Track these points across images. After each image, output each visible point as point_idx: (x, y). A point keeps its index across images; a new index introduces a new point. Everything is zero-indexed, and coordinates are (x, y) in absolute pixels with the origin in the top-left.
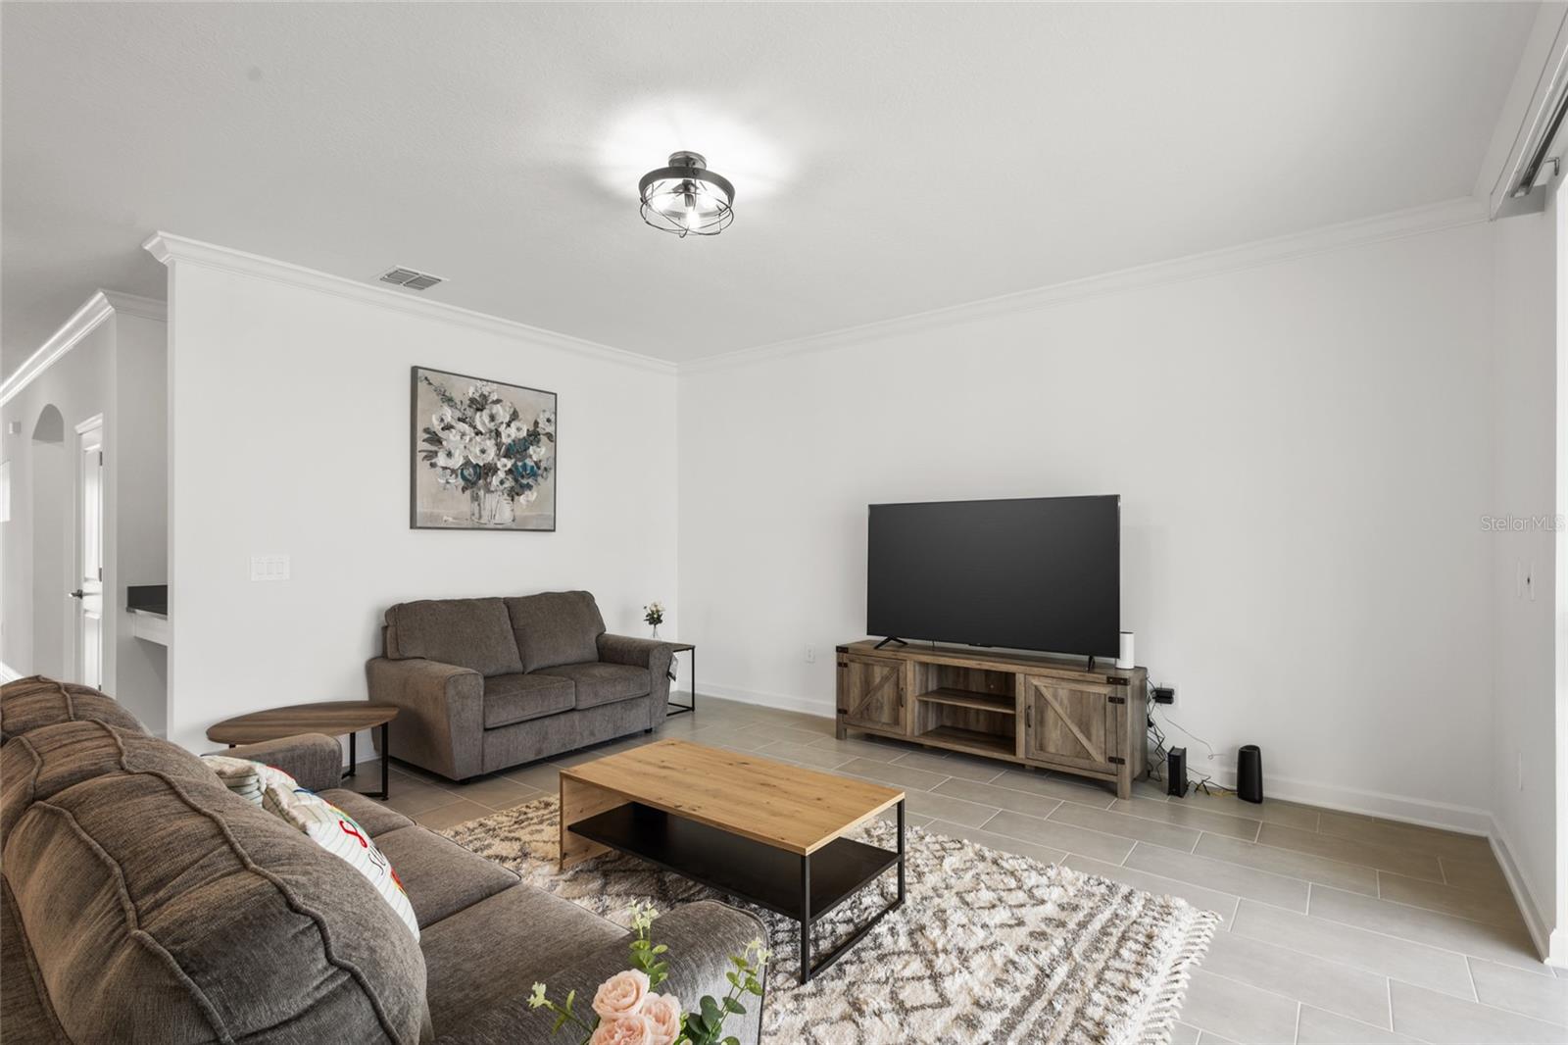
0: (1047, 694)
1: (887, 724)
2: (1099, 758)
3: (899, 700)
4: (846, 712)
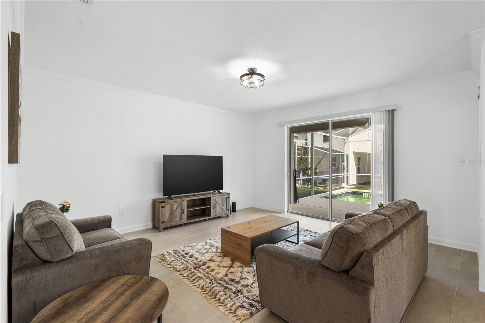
0: (217, 200)
1: (178, 221)
2: (225, 210)
3: (182, 213)
4: (164, 222)
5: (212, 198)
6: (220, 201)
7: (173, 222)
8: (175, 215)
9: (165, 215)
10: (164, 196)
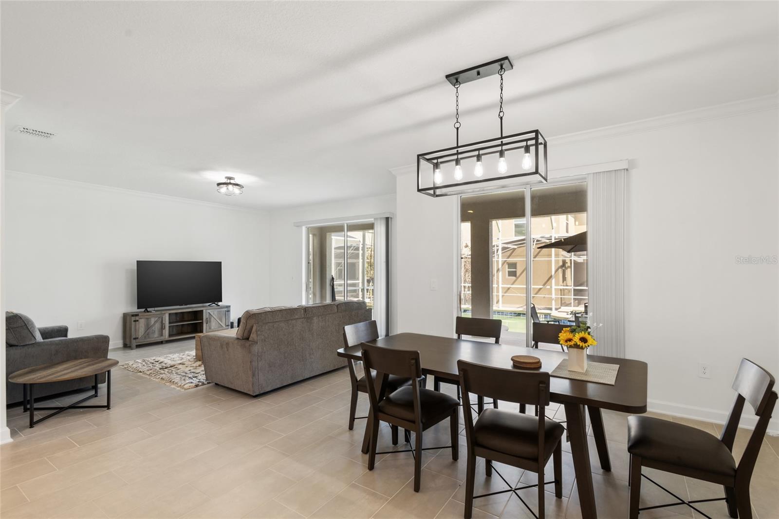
0: (212, 314)
1: (158, 337)
2: (224, 326)
3: (162, 327)
4: (137, 338)
5: (204, 311)
6: (216, 315)
7: (149, 338)
8: (153, 330)
9: (139, 331)
10: (138, 308)
